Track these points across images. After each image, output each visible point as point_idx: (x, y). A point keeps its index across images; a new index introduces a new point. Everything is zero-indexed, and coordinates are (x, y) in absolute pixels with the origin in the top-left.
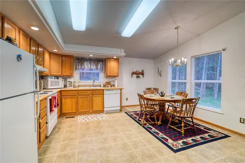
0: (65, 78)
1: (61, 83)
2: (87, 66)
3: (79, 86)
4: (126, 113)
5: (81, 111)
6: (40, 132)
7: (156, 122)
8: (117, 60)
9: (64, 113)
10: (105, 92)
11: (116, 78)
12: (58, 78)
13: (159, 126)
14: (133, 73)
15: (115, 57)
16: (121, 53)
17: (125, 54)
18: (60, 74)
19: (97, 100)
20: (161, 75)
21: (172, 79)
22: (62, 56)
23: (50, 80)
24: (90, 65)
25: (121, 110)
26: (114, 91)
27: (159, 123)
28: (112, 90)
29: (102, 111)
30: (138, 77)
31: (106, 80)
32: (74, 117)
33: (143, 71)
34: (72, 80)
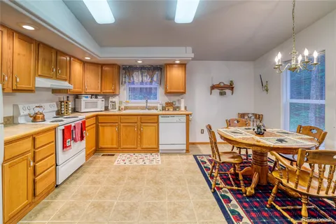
0: (106, 97)
1: (100, 105)
2: (137, 78)
3: (126, 108)
4: (195, 156)
5: (125, 146)
6: (34, 180)
7: (242, 188)
8: (183, 65)
9: (102, 148)
10: (161, 119)
11: (181, 96)
12: (96, 98)
13: (248, 197)
14: (213, 87)
15: (178, 62)
16: (186, 53)
17: (192, 56)
18: (99, 91)
19: (148, 131)
20: (267, 90)
21: (292, 98)
22: (102, 65)
23: (84, 100)
24: (142, 77)
25: (187, 151)
26: (176, 119)
27: (250, 190)
28: (173, 115)
29: (155, 150)
30: (222, 94)
31: (167, 99)
32: (113, 155)
33: (232, 83)
34: (116, 99)
